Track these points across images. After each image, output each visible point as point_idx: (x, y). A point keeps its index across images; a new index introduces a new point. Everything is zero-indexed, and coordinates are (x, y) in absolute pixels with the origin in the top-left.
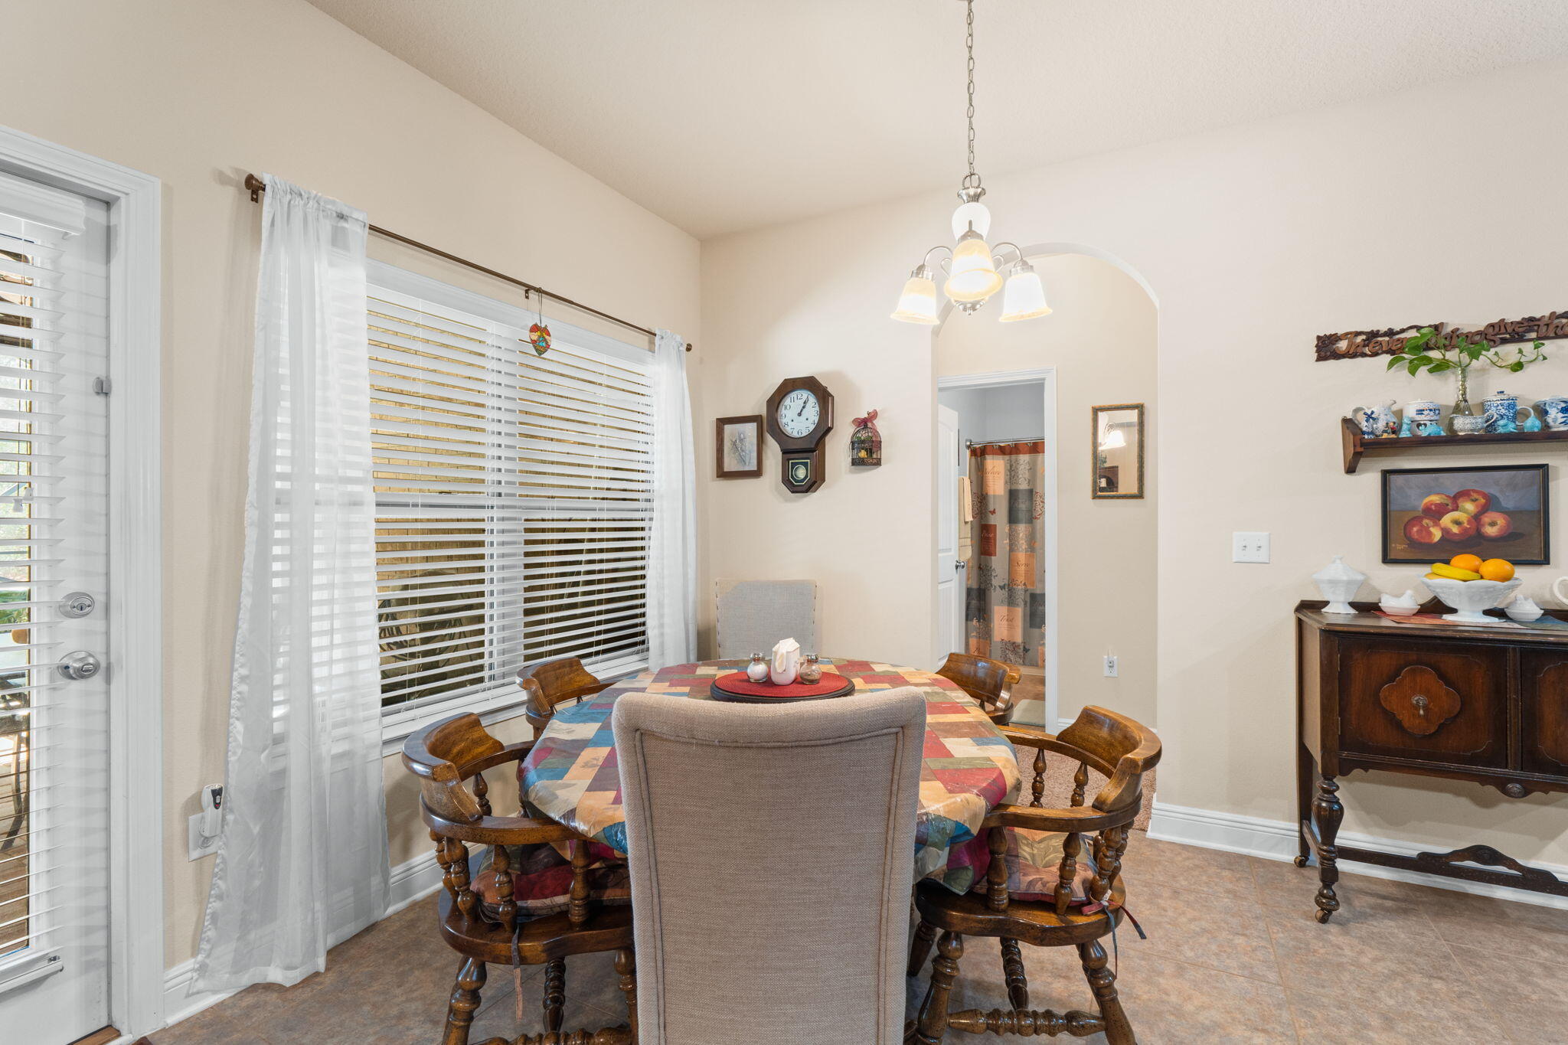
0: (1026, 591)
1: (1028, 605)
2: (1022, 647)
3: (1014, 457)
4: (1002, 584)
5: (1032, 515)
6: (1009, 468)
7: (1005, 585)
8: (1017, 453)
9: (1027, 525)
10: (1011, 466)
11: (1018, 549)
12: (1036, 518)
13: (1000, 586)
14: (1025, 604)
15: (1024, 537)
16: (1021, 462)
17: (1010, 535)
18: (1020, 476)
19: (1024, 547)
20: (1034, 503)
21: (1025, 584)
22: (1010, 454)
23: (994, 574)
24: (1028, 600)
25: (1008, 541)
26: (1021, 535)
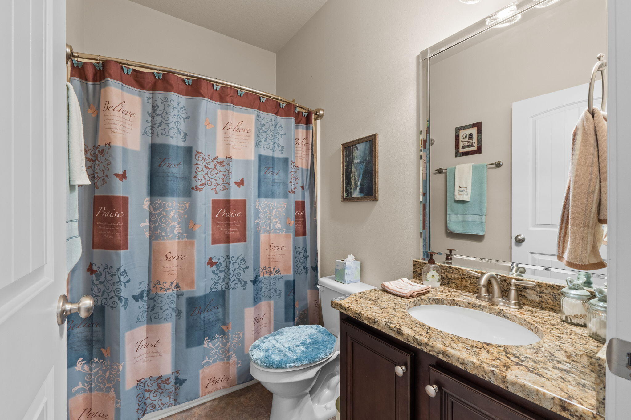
0: (179, 295)
1: (184, 314)
2: (172, 381)
3: (160, 94)
4: (137, 292)
5: (190, 184)
6: (150, 110)
7: (142, 293)
8: (166, 89)
9: (181, 199)
10: (154, 108)
11: (167, 236)
12: (197, 189)
13: (134, 297)
14: (179, 314)
15: (177, 217)
16: (174, 104)
17: (151, 214)
18: (172, 125)
19: (176, 232)
20: (194, 167)
21: (178, 286)
22: (153, 88)
23: (123, 279)
24: (184, 309)
25: (147, 223)
26: (172, 214)
